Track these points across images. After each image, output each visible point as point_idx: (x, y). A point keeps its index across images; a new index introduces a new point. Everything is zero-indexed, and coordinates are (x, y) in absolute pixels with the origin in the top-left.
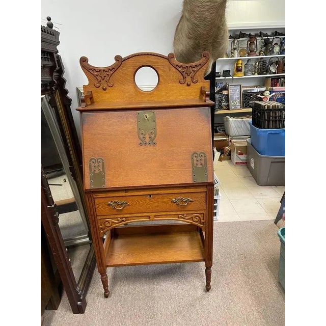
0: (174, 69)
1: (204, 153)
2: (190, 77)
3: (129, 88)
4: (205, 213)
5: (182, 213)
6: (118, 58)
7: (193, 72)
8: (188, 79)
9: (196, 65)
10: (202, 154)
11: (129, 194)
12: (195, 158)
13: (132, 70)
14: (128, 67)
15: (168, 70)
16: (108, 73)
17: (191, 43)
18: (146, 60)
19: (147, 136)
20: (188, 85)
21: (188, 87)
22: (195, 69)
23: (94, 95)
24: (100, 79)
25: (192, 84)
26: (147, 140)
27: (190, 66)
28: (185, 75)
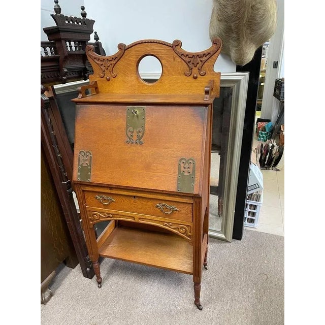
0: (178, 59)
1: (193, 160)
2: (196, 68)
3: (132, 78)
4: (192, 226)
5: (167, 221)
6: (121, 46)
7: (200, 62)
8: (195, 70)
9: (204, 54)
10: (191, 161)
11: (114, 192)
12: (182, 165)
13: (134, 59)
14: (131, 56)
15: (173, 60)
16: (112, 62)
17: (222, 26)
18: (149, 48)
19: (135, 134)
20: (195, 78)
21: (193, 80)
22: (204, 59)
23: (99, 85)
24: (103, 68)
25: (199, 76)
26: (135, 138)
27: (198, 56)
28: (191, 66)
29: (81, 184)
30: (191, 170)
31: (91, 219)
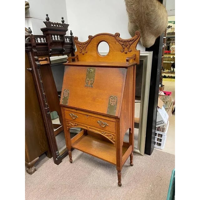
0: (117, 43)
1: (116, 97)
2: (127, 48)
3: (94, 54)
4: (115, 135)
5: (103, 131)
6: (90, 37)
7: (129, 45)
8: (126, 49)
9: (131, 40)
11: (78, 112)
12: (111, 100)
13: (96, 43)
14: (94, 42)
15: (114, 44)
16: (85, 45)
18: (103, 37)
19: (90, 82)
20: (126, 53)
21: (125, 55)
22: (131, 43)
23: (79, 57)
24: (81, 48)
25: (128, 52)
26: (89, 84)
27: (127, 41)
28: (124, 46)
29: (64, 106)
30: (115, 103)
31: (67, 126)
